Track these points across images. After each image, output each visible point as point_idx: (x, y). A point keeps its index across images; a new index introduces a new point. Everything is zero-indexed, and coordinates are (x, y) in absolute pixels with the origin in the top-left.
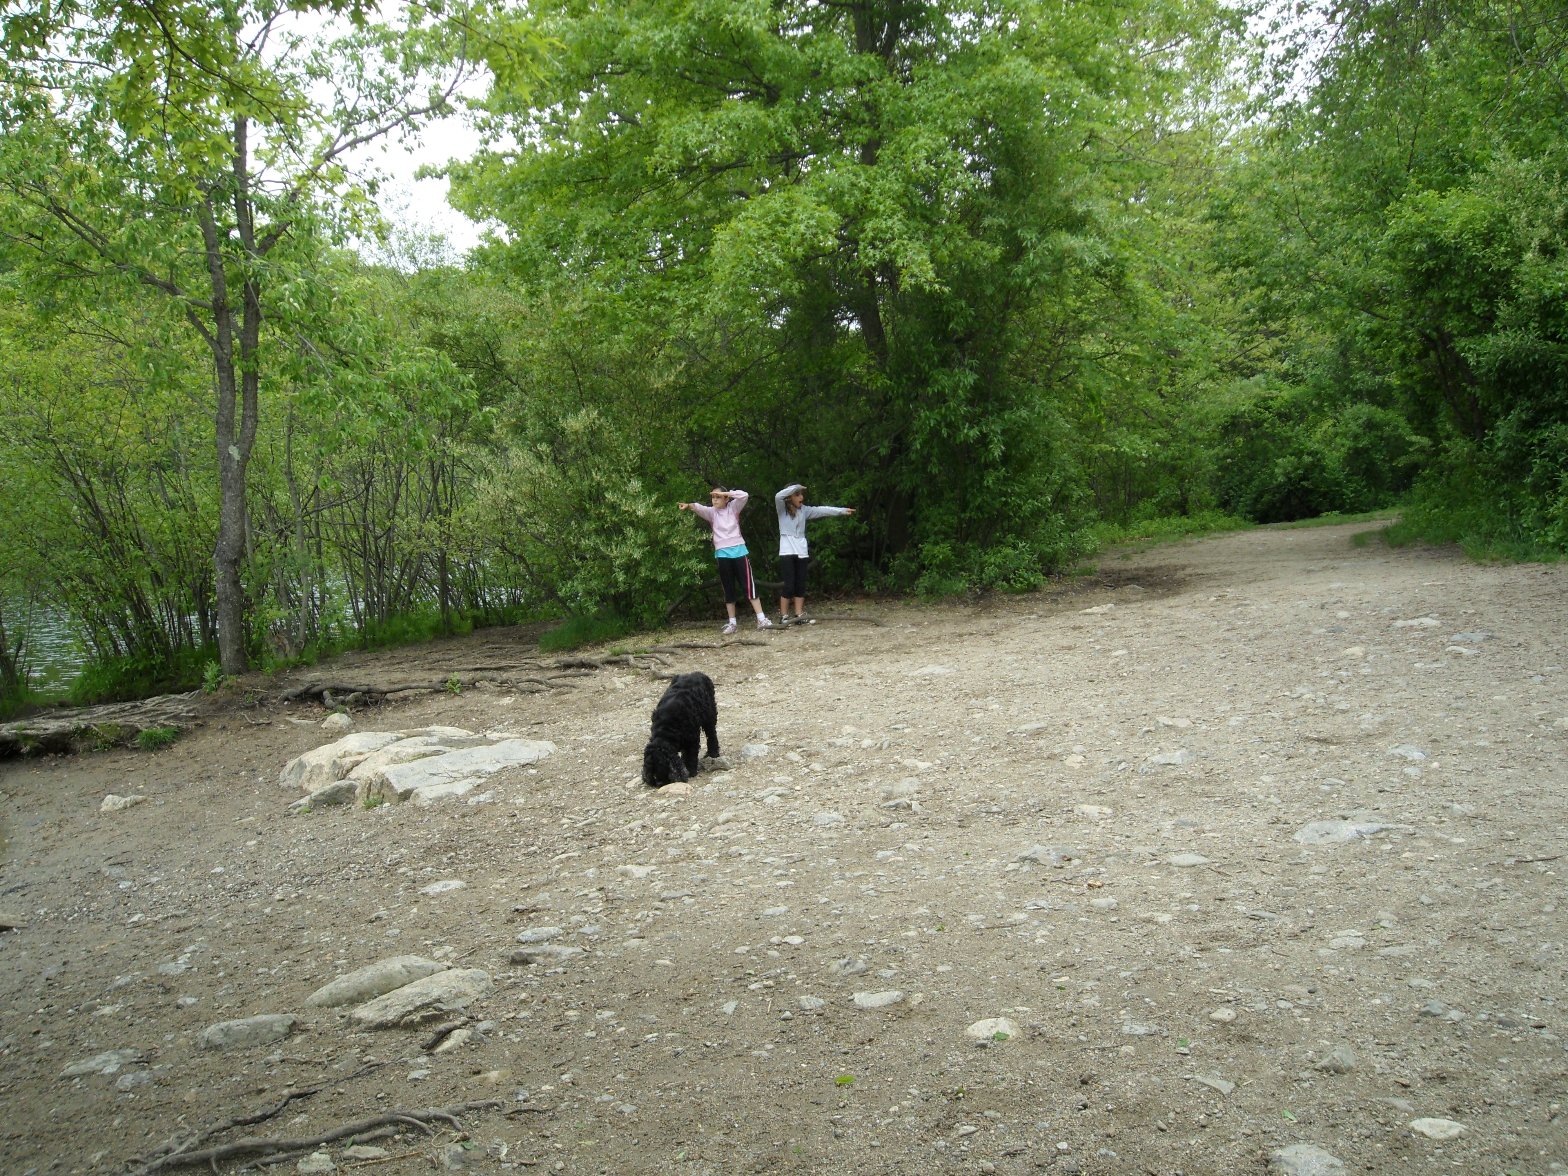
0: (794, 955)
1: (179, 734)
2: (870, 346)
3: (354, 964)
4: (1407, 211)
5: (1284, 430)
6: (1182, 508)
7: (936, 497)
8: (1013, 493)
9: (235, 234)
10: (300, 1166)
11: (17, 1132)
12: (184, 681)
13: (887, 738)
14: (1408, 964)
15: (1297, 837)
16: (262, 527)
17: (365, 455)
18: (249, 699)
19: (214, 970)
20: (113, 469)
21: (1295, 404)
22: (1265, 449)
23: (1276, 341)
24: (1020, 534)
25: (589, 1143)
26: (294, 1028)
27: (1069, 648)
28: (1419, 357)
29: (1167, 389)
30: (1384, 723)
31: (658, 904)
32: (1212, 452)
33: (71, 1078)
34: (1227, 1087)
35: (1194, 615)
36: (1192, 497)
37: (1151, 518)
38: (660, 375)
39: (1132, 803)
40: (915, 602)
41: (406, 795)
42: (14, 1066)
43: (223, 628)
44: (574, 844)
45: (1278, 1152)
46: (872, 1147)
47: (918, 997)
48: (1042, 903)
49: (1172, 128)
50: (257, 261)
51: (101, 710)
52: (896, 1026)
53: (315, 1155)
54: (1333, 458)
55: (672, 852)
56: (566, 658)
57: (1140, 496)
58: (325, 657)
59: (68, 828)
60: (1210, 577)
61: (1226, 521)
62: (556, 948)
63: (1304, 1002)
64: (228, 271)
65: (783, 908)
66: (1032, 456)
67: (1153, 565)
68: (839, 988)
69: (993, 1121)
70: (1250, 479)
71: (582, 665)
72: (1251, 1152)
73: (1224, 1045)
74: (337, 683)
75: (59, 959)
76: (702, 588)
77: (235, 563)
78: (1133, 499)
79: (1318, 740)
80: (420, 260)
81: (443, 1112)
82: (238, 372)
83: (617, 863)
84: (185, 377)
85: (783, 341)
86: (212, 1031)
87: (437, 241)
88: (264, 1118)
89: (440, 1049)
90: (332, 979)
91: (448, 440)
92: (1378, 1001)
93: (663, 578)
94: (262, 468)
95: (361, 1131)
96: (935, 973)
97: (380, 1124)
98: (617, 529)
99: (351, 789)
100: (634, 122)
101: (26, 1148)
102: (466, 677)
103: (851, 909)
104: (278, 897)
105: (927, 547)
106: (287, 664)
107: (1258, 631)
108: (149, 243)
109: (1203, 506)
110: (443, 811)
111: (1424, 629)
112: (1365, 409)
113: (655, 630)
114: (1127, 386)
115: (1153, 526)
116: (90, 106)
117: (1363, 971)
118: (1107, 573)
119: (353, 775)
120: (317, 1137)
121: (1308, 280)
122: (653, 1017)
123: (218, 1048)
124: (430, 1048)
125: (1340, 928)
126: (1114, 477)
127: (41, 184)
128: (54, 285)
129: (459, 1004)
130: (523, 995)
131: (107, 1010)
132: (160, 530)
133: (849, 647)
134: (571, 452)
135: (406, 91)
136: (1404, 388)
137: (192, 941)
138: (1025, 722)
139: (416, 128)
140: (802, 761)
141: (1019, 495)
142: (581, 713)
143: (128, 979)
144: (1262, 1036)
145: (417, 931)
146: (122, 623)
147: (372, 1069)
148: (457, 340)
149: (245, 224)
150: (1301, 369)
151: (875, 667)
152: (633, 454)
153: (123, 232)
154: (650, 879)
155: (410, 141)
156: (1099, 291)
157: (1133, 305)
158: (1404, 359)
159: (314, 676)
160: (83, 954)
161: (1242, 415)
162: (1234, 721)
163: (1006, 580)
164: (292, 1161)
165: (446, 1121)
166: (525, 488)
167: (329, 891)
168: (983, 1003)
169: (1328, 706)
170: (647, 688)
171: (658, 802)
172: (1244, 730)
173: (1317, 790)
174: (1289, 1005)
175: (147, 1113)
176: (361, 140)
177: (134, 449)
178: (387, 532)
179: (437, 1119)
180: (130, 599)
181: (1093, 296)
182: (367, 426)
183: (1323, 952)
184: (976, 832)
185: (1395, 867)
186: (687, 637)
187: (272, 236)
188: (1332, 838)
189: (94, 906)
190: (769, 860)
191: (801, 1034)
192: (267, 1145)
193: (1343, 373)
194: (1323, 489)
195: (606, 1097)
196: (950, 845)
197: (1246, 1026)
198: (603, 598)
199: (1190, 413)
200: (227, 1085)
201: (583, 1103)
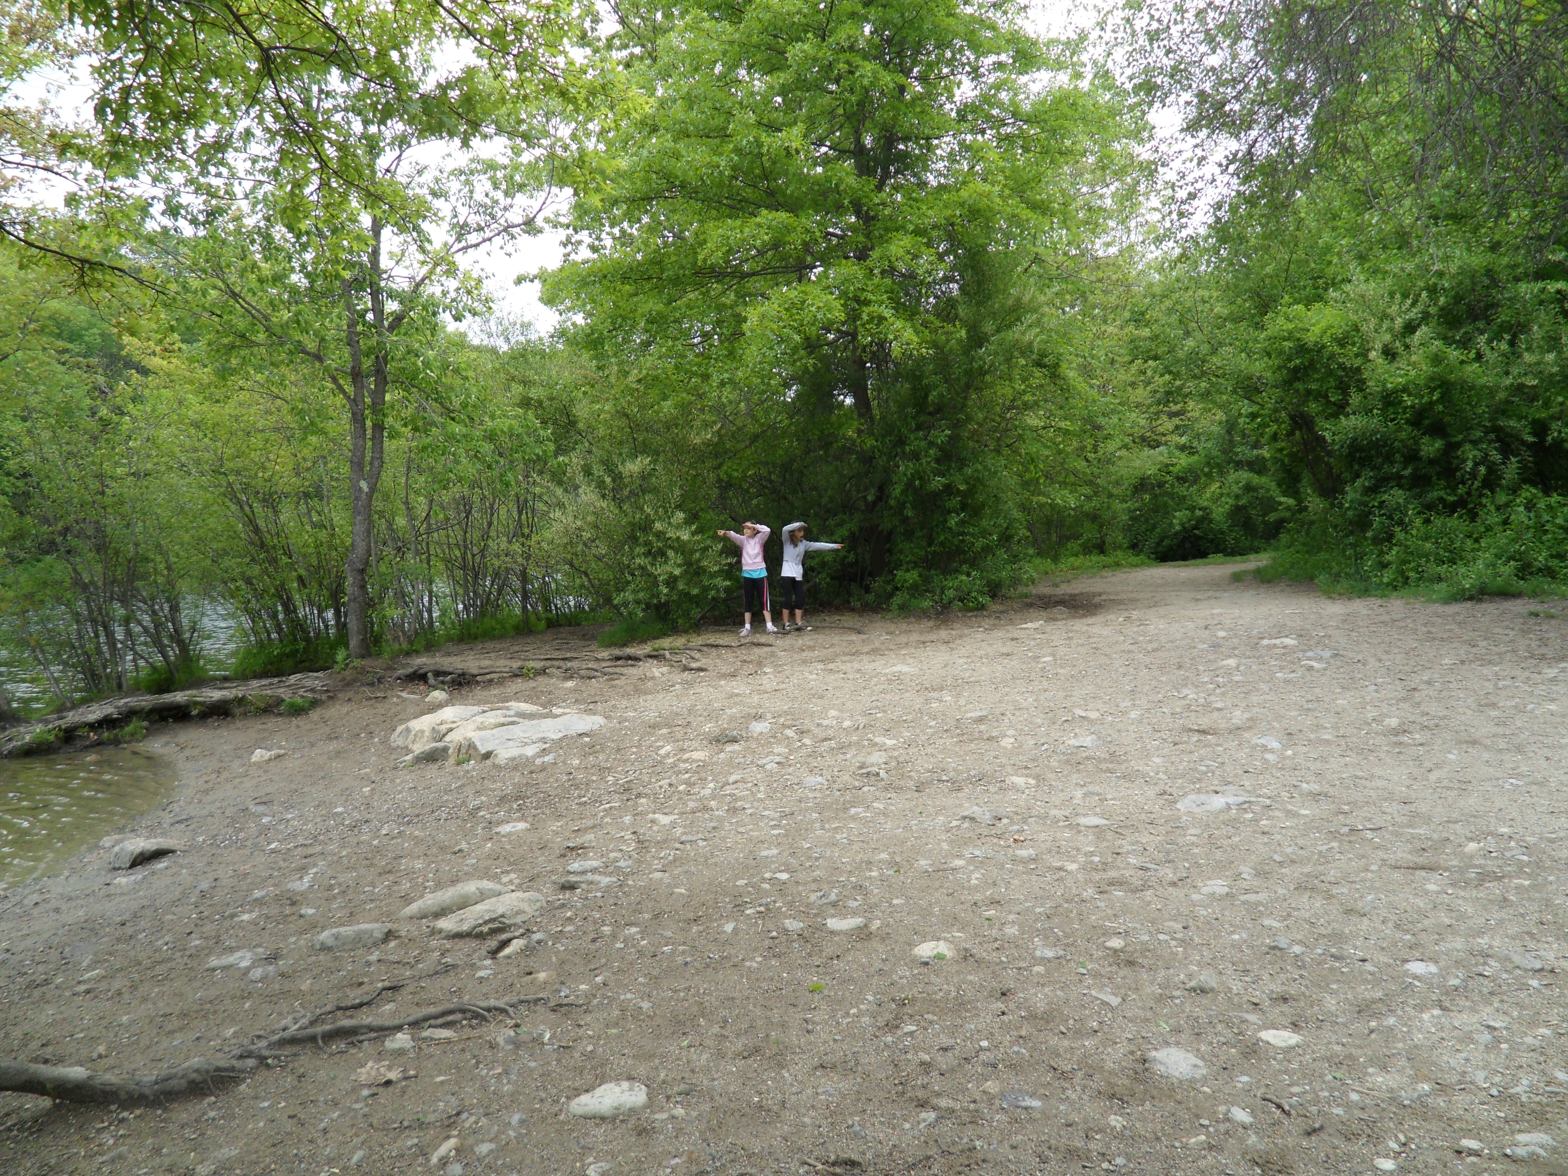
0: (781, 888)
1: (315, 704)
2: (860, 415)
3: (439, 886)
4: (1281, 320)
5: (1182, 490)
6: (1101, 548)
7: (909, 535)
8: (969, 533)
9: (370, 316)
10: (387, 1043)
11: (169, 1011)
12: (321, 663)
13: (863, 721)
14: (1262, 908)
15: (1179, 806)
16: (384, 544)
17: (466, 491)
18: (370, 678)
19: (330, 888)
20: (271, 496)
21: (1190, 470)
22: (1166, 505)
23: (1176, 421)
24: (973, 565)
25: (614, 1031)
26: (389, 935)
27: (1008, 655)
28: (1288, 435)
29: (1091, 456)
30: (1251, 719)
31: (677, 845)
32: (1125, 506)
33: (214, 970)
34: (1115, 1001)
35: (1106, 632)
36: (1108, 540)
37: (1076, 555)
38: (698, 434)
39: (1053, 776)
40: (890, 615)
41: (487, 756)
42: (170, 960)
43: (353, 624)
44: (617, 796)
45: (1154, 1053)
46: (835, 1040)
47: (877, 923)
48: (977, 853)
49: (1101, 253)
50: (387, 337)
51: (255, 683)
52: (859, 945)
53: (399, 1035)
54: (1219, 513)
55: (692, 805)
56: (617, 652)
57: (1068, 538)
58: (430, 647)
59: (225, 775)
60: (1120, 602)
61: (1135, 559)
62: (597, 878)
63: (1179, 936)
64: (364, 345)
65: (775, 851)
66: (983, 505)
67: (1076, 592)
68: (816, 915)
69: (930, 1022)
70: (1154, 527)
71: (629, 658)
72: (1132, 1053)
73: (1114, 968)
74: (438, 667)
75: (211, 876)
76: (726, 600)
77: (362, 571)
78: (1063, 540)
79: (1198, 731)
80: (513, 341)
81: (501, 1004)
82: (369, 423)
83: (648, 813)
84: (329, 426)
85: (792, 410)
86: (325, 936)
87: (526, 326)
88: (361, 1005)
89: (502, 954)
90: (422, 897)
92: (1237, 937)
93: (695, 591)
94: (386, 498)
95: (436, 1018)
96: (891, 905)
97: (451, 1012)
98: (662, 552)
99: (445, 749)
100: (683, 239)
101: (175, 1023)
102: (539, 665)
103: (828, 854)
104: (384, 832)
105: (899, 573)
106: (401, 651)
107: (1155, 645)
109: (1117, 547)
110: (515, 768)
111: (1285, 647)
112: (1245, 475)
113: (687, 632)
114: (1060, 452)
115: (1077, 562)
117: (1226, 913)
118: (1040, 597)
119: (448, 738)
120: (401, 1021)
121: (1203, 373)
122: (669, 934)
123: (329, 949)
124: (493, 953)
125: (1210, 879)
126: (1048, 523)
128: (229, 353)
129: (519, 920)
130: (569, 914)
131: (246, 917)
132: (306, 545)
133: (837, 649)
134: (627, 491)
135: (505, 209)
136: (1275, 460)
137: (315, 865)
138: (971, 711)
139: (513, 237)
140: (796, 737)
141: (973, 535)
142: (626, 695)
143: (263, 893)
144: (1145, 962)
145: (490, 862)
146: (274, 616)
147: (448, 969)
148: (540, 402)
149: (378, 309)
150: (1196, 443)
151: (856, 665)
152: (676, 494)
154: (673, 826)
155: (509, 248)
156: (1038, 376)
157: (1066, 390)
158: (1275, 437)
159: (421, 661)
160: (231, 873)
161: (1149, 477)
162: (1134, 715)
163: (961, 600)
164: (380, 1039)
165: (503, 1011)
166: (590, 519)
167: (424, 829)
168: (927, 929)
169: (1207, 705)
170: (679, 677)
171: (683, 766)
172: (1140, 722)
173: (1196, 770)
174: (1167, 937)
175: (272, 999)
176: (471, 246)
177: (287, 481)
178: (482, 551)
179: (496, 1009)
180: (281, 597)
181: (1035, 382)
182: (468, 468)
183: (1195, 897)
184: (929, 795)
185: (1254, 832)
186: (712, 639)
187: (398, 319)
188: (1206, 808)
189: (242, 835)
190: (766, 813)
191: (784, 950)
192: (362, 1027)
193: (1228, 447)
194: (1211, 536)
195: (629, 996)
196: (908, 805)
197: (1132, 953)
198: (648, 606)
199: (1109, 475)
200: (335, 978)
201: (611, 1000)
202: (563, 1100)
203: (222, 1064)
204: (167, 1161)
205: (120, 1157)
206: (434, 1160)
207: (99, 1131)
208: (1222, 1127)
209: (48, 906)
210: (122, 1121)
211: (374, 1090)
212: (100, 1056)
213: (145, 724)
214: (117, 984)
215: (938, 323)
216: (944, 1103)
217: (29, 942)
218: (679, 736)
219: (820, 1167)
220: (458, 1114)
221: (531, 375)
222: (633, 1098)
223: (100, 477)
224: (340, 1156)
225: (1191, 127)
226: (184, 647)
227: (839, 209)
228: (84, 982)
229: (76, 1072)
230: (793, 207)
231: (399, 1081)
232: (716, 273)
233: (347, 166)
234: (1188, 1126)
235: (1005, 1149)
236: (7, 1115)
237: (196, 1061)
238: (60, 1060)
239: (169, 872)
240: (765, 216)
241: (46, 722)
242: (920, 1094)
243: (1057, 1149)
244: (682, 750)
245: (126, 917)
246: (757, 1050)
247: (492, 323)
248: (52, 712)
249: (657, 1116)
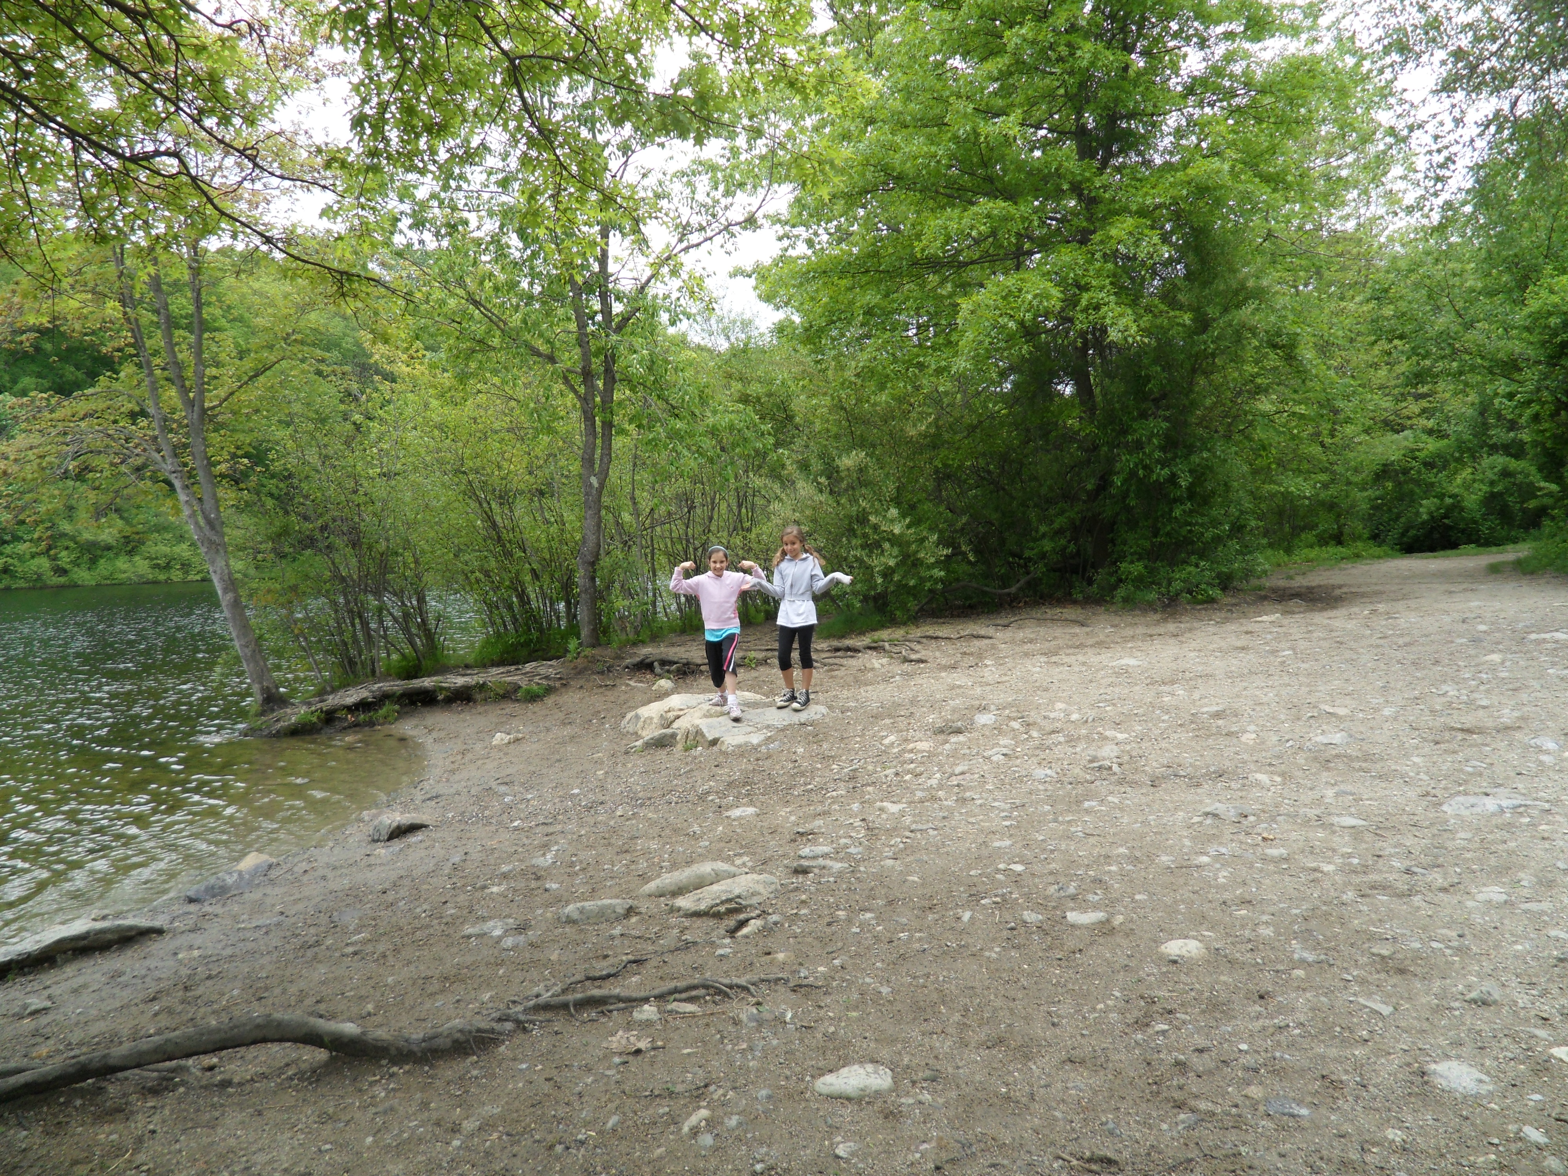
0: (1017, 880)
1: (549, 690)
2: (1082, 403)
3: (674, 866)
4: (1544, 293)
5: (1430, 477)
6: (1338, 539)
7: (1132, 524)
8: (1197, 523)
9: (599, 318)
10: (635, 1014)
11: (430, 974)
12: (552, 652)
13: (1091, 714)
14: (1546, 918)
15: (1445, 808)
16: (612, 538)
17: (688, 486)
18: (599, 667)
19: (572, 865)
20: (506, 493)
21: (1439, 455)
22: (1412, 492)
23: (1424, 403)
24: (1202, 556)
25: (855, 1014)
26: (630, 911)
27: (1243, 648)
28: (1552, 416)
29: (1328, 441)
30: (1523, 718)
31: (908, 834)
32: (1366, 494)
33: (469, 937)
34: (1386, 1010)
35: (1350, 625)
36: (1346, 530)
37: (1311, 546)
38: (915, 425)
39: (1300, 774)
40: (1113, 608)
41: (714, 742)
42: (428, 926)
43: (582, 613)
44: (842, 784)
45: (1433, 1066)
46: (1083, 1035)
47: (1120, 919)
48: (1223, 850)
49: (1338, 227)
50: (614, 337)
51: (494, 671)
52: (1101, 940)
53: (646, 1007)
54: (1472, 501)
55: (919, 794)
56: (836, 643)
57: (1303, 529)
58: (655, 637)
59: (469, 756)
60: (1363, 595)
61: (1377, 551)
62: (829, 863)
63: (1455, 944)
64: (593, 346)
65: (1008, 843)
66: (1213, 492)
67: (1314, 584)
68: (1054, 908)
69: (1184, 1022)
70: (1398, 517)
71: (848, 649)
72: (1409, 1065)
73: (1383, 976)
74: (664, 656)
75: (462, 850)
76: (943, 592)
77: (593, 564)
78: (1297, 530)
79: (1462, 730)
80: (733, 339)
81: (742, 981)
82: (598, 422)
83: (875, 801)
84: (558, 425)
85: (1010, 400)
86: (570, 909)
87: (746, 324)
88: (609, 976)
89: (740, 934)
90: (659, 876)
91: (751, 474)
92: (1520, 947)
93: (912, 583)
94: (612, 494)
95: (680, 992)
96: (1133, 900)
97: (695, 987)
98: (878, 545)
99: (673, 736)
100: (898, 231)
101: (435, 986)
102: (761, 655)
103: (1063, 847)
104: (619, 813)
105: (1123, 566)
106: (628, 641)
107: (1407, 639)
108: (536, 324)
109: (1356, 538)
110: (742, 755)
111: (1557, 642)
112: (1501, 460)
113: (905, 624)
114: (1294, 437)
115: (1313, 553)
116: (498, 224)
117: (1506, 922)
118: (1274, 590)
119: (675, 725)
120: (647, 993)
121: (1455, 352)
122: (904, 920)
123: (574, 922)
124: (732, 932)
125: (1484, 885)
126: (1280, 513)
127: (461, 282)
128: (468, 358)
129: (754, 901)
130: (804, 897)
131: (495, 889)
132: (538, 540)
133: (1060, 642)
134: (844, 485)
135: (726, 208)
136: (1535, 444)
137: (556, 843)
138: (1206, 705)
139: (733, 235)
140: (1022, 729)
141: (1202, 525)
142: (846, 685)
143: (510, 867)
144: (1419, 970)
145: (722, 844)
146: (510, 607)
147: (688, 946)
148: (758, 399)
149: (606, 310)
150: (1445, 426)
151: (1081, 658)
152: (890, 487)
153: (519, 316)
154: (902, 813)
155: (729, 246)
156: (1273, 359)
157: (1301, 373)
158: (1536, 418)
159: (647, 651)
160: (479, 848)
161: (1393, 462)
162: (1387, 712)
163: (1190, 592)
164: (629, 1010)
165: (745, 989)
166: (808, 512)
167: (656, 811)
168: (1174, 927)
169: (1470, 703)
170: (898, 668)
171: (908, 756)
172: (1395, 719)
173: (1462, 770)
174: (1441, 946)
175: (523, 967)
176: (693, 246)
177: (521, 480)
178: (703, 545)
179: (738, 986)
180: (516, 590)
181: (1269, 364)
182: (690, 462)
183: (1470, 904)
184: (1165, 790)
185: (1533, 837)
186: (930, 630)
187: (625, 319)
188: (1478, 810)
189: (487, 813)
190: (996, 804)
191: (1022, 942)
192: (611, 997)
193: (1481, 428)
194: (1462, 526)
195: (868, 980)
196: (1144, 800)
197: (1403, 961)
198: (866, 599)
199: (1347, 462)
200: (582, 950)
201: (850, 983)
202: (808, 1078)
203: (484, 1025)
204: (435, 1116)
205: (392, 1109)
206: (686, 1129)
207: (372, 1084)
208: (1514, 1147)
209: (316, 874)
210: (392, 1075)
211: (625, 1058)
212: (369, 1014)
213: (397, 707)
214: (381, 948)
215: (1163, 307)
216: (1203, 1105)
217: (300, 906)
218: (902, 726)
219: (1075, 1162)
220: (706, 1086)
221: (747, 372)
222: (879, 1081)
223: (355, 477)
224: (596, 1120)
225: (1447, 87)
226: (429, 636)
227: (1059, 194)
228: (352, 944)
229: (350, 1028)
230: (1010, 195)
231: (648, 1050)
232: (934, 264)
233: (585, 170)
234: (1474, 1143)
235: (1272, 1157)
236: (287, 1065)
237: (457, 1022)
238: (333, 1016)
239: (423, 845)
240: (985, 205)
241: (309, 704)
242: (1177, 1095)
243: (1330, 1160)
244: (906, 740)
245: (387, 885)
246: (1001, 1041)
247: (713, 321)
248: (314, 696)
249: (903, 1100)
